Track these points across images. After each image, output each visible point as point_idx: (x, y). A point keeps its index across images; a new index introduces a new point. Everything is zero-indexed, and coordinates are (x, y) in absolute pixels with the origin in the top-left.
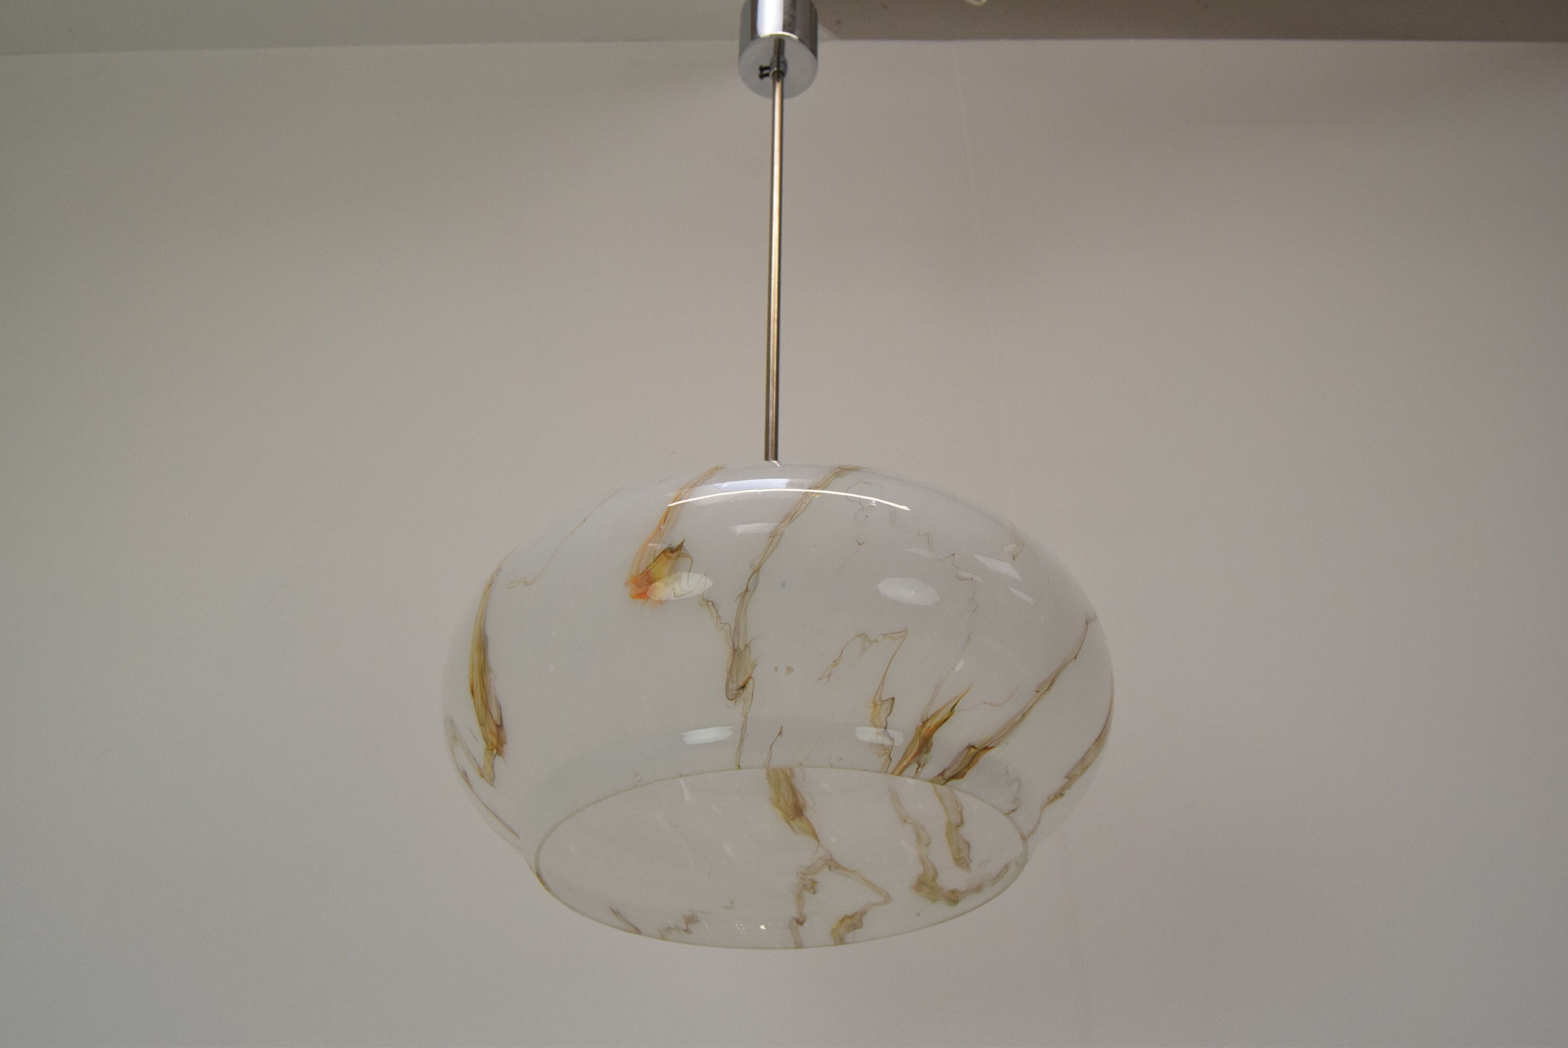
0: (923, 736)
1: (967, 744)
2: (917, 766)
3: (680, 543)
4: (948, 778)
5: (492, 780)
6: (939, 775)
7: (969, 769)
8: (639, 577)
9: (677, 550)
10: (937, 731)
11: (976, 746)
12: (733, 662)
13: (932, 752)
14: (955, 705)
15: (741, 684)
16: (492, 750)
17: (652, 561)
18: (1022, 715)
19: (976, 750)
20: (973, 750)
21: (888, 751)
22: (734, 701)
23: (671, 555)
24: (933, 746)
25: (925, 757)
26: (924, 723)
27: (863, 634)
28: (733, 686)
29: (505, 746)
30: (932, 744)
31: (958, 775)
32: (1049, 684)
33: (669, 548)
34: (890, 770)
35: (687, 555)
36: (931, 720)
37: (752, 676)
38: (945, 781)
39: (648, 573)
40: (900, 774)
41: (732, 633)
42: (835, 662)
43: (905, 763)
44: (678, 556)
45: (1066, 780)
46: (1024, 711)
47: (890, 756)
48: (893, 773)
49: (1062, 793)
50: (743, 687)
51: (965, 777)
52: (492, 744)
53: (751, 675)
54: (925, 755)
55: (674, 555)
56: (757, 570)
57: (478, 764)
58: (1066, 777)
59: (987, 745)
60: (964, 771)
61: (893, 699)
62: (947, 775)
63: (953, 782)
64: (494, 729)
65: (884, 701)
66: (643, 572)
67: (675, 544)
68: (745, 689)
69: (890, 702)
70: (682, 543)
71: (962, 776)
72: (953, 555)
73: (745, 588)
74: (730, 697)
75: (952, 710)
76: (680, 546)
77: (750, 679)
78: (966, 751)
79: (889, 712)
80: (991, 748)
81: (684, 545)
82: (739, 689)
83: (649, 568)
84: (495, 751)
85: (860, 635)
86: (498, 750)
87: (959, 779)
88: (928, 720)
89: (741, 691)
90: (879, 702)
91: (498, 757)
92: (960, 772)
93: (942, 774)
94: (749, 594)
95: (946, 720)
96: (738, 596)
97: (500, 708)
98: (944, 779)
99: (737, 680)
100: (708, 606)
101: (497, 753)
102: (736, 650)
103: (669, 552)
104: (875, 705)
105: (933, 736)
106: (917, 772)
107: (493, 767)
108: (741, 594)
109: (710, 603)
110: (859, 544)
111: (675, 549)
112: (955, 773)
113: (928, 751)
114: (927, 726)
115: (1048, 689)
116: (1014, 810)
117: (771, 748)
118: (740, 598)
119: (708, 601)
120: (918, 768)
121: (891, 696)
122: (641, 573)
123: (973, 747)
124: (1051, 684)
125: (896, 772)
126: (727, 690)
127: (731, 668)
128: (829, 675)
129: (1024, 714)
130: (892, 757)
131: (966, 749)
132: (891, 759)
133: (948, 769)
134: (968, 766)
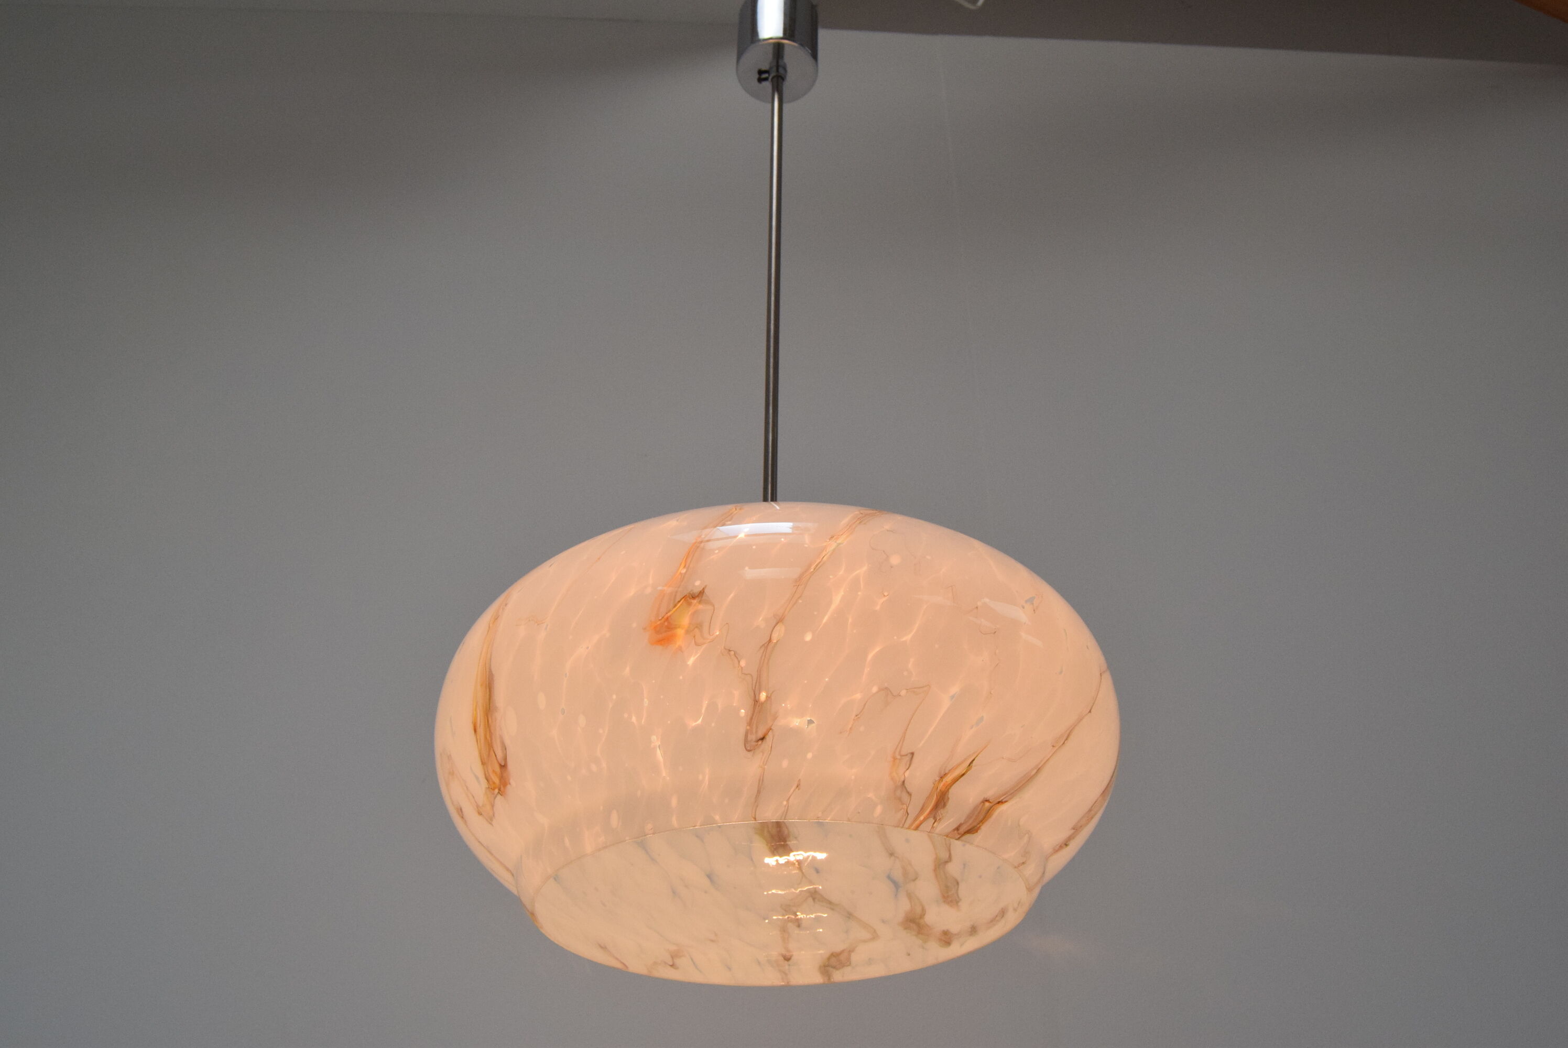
0: (940, 790)
1: (981, 799)
2: (933, 821)
3: (701, 589)
4: (963, 833)
5: (490, 820)
6: (954, 830)
7: (983, 823)
8: (659, 623)
9: (698, 596)
10: (954, 786)
11: (991, 801)
12: (754, 711)
13: (949, 806)
14: (974, 760)
15: (760, 735)
16: (494, 789)
17: (670, 607)
18: (1035, 771)
19: (991, 805)
20: (987, 804)
21: (905, 806)
22: (751, 753)
23: (690, 601)
24: (950, 801)
25: (941, 812)
26: (942, 778)
27: (886, 688)
28: (752, 737)
29: (508, 786)
30: (948, 798)
31: (972, 830)
32: (1065, 738)
33: (690, 593)
34: (907, 825)
35: (708, 602)
36: (949, 775)
37: (772, 728)
38: (959, 836)
39: (667, 618)
40: (917, 828)
41: (754, 684)
42: (856, 716)
43: (922, 818)
44: (699, 603)
45: (1073, 831)
46: (1039, 766)
47: (907, 811)
48: (909, 828)
49: (1067, 844)
50: (763, 739)
51: (979, 831)
52: (494, 783)
53: (771, 726)
54: (942, 810)
55: (695, 601)
56: (781, 621)
57: (476, 802)
58: (1074, 829)
59: (1000, 800)
60: (978, 826)
61: (913, 754)
62: (962, 830)
63: (968, 836)
64: (498, 769)
65: (904, 756)
66: (663, 617)
67: (696, 591)
68: (764, 741)
69: (910, 756)
70: (704, 589)
71: (976, 831)
73: (768, 639)
74: (749, 748)
75: (969, 765)
76: (702, 593)
77: (771, 731)
78: (981, 805)
79: (907, 768)
80: (1005, 802)
81: (706, 591)
82: (758, 741)
83: (669, 614)
84: (497, 791)
85: (882, 690)
86: (499, 790)
87: (973, 834)
88: (945, 774)
89: (760, 742)
90: (899, 757)
91: (499, 796)
92: (974, 827)
93: (957, 829)
94: (771, 645)
95: (963, 775)
96: (761, 647)
97: (504, 748)
98: (959, 834)
99: (756, 732)
100: (729, 654)
101: (499, 792)
102: (757, 701)
103: (690, 598)
104: (895, 759)
105: (950, 791)
106: (933, 827)
107: (493, 806)
108: (764, 645)
109: (732, 653)
111: (696, 595)
112: (969, 828)
113: (944, 805)
114: (944, 780)
115: (1064, 743)
116: (1023, 863)
118: (763, 648)
119: (730, 651)
120: (934, 823)
121: (911, 751)
122: (660, 618)
123: (987, 801)
125: (913, 827)
126: (746, 741)
127: (751, 719)
128: (851, 728)
129: (1039, 769)
130: (909, 812)
131: (981, 803)
132: (908, 814)
133: (963, 823)
134: (982, 821)
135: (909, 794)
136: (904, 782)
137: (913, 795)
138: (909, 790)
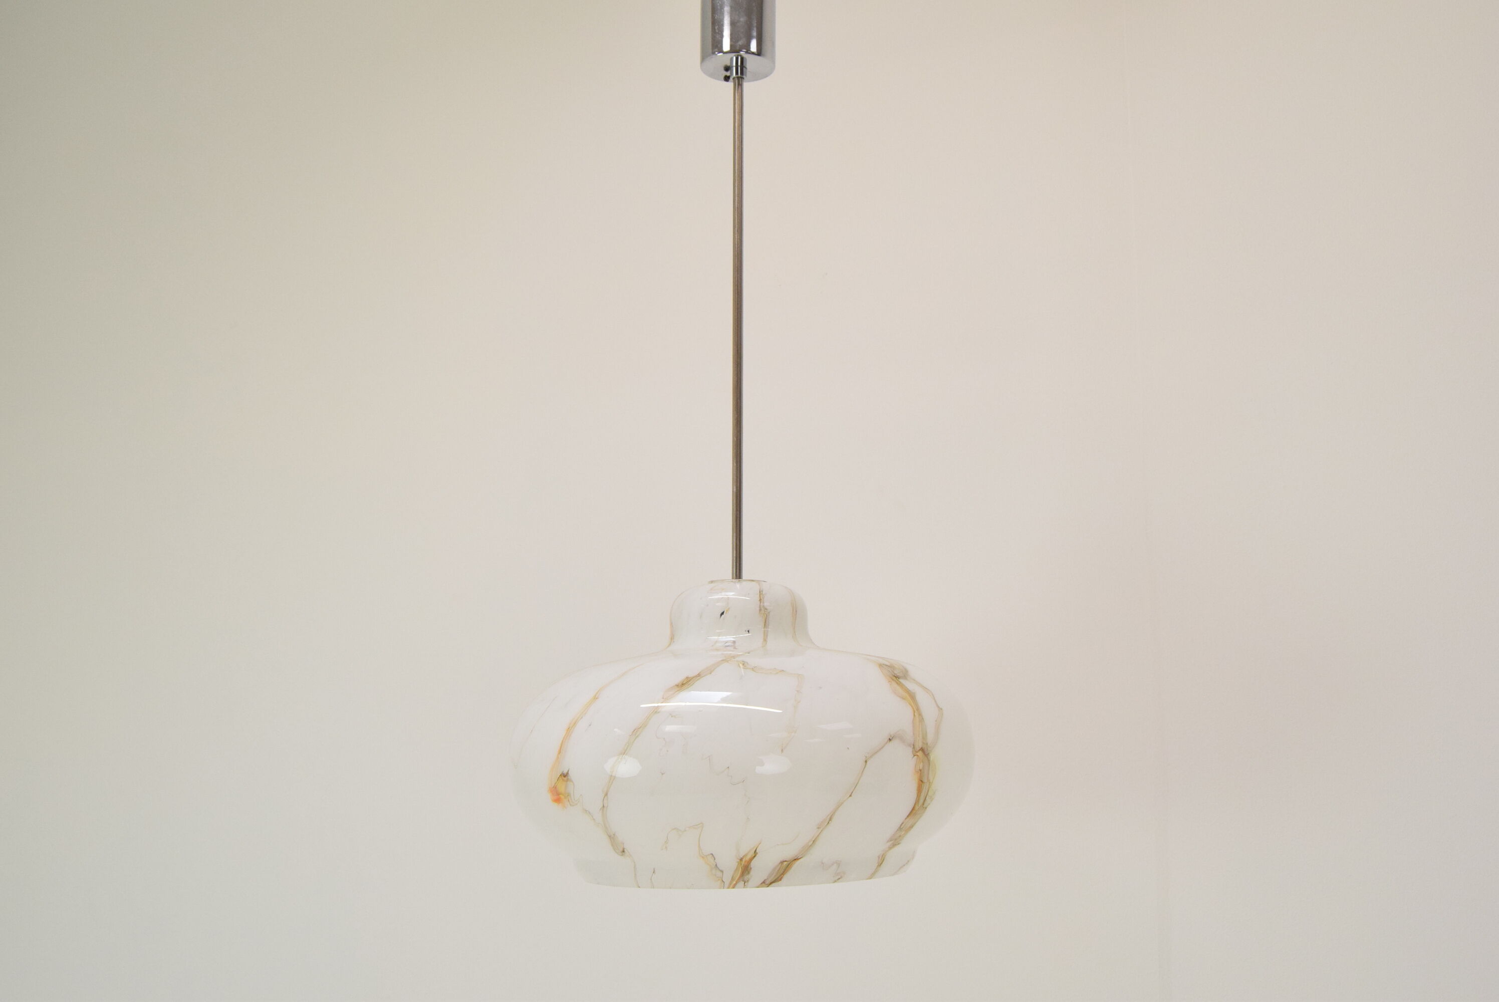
0: (743, 866)
1: (779, 861)
2: (744, 880)
3: (567, 771)
4: (770, 882)
6: (762, 884)
7: (785, 873)
8: (553, 789)
10: (752, 862)
11: (787, 860)
12: (611, 840)
13: (752, 873)
14: (757, 850)
15: (621, 849)
17: (556, 780)
18: (812, 842)
19: (788, 862)
20: (785, 863)
21: (721, 876)
22: (623, 856)
23: (564, 778)
24: (753, 869)
25: (746, 878)
26: (740, 860)
28: (618, 850)
30: (751, 868)
31: (777, 879)
33: (563, 773)
34: (726, 887)
35: (571, 780)
36: (745, 858)
37: (625, 847)
38: (767, 885)
40: (733, 887)
41: (605, 827)
42: (666, 841)
43: (736, 881)
44: (568, 780)
46: (813, 840)
47: (722, 881)
48: (728, 888)
50: (623, 850)
51: (782, 880)
53: (623, 847)
54: (747, 876)
55: (565, 779)
56: (606, 794)
59: (795, 858)
60: (781, 877)
62: (768, 882)
63: (775, 883)
65: (708, 855)
67: (565, 772)
68: (625, 851)
69: (712, 855)
70: (568, 771)
71: (781, 880)
72: (728, 767)
73: (603, 803)
74: (620, 855)
75: (755, 852)
78: (779, 866)
79: (714, 859)
80: (800, 858)
81: (569, 772)
82: (622, 852)
83: (557, 784)
85: (674, 829)
87: (778, 881)
88: (742, 858)
90: (705, 855)
92: (778, 877)
93: (764, 882)
94: (605, 809)
95: (754, 856)
99: (619, 848)
104: (703, 856)
105: (752, 864)
108: (601, 808)
110: (662, 774)
111: (566, 775)
112: (775, 879)
113: (749, 873)
114: (744, 860)
115: (829, 823)
117: (651, 879)
118: (601, 811)
120: (744, 884)
122: (553, 786)
123: (785, 861)
124: (830, 819)
125: (731, 886)
126: (616, 852)
127: (612, 842)
130: (723, 880)
131: (780, 863)
132: (724, 882)
133: (767, 879)
134: (783, 873)
135: (722, 871)
136: (716, 865)
137: (724, 872)
138: (720, 869)
